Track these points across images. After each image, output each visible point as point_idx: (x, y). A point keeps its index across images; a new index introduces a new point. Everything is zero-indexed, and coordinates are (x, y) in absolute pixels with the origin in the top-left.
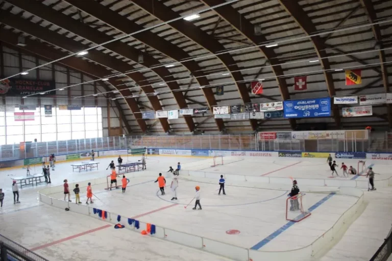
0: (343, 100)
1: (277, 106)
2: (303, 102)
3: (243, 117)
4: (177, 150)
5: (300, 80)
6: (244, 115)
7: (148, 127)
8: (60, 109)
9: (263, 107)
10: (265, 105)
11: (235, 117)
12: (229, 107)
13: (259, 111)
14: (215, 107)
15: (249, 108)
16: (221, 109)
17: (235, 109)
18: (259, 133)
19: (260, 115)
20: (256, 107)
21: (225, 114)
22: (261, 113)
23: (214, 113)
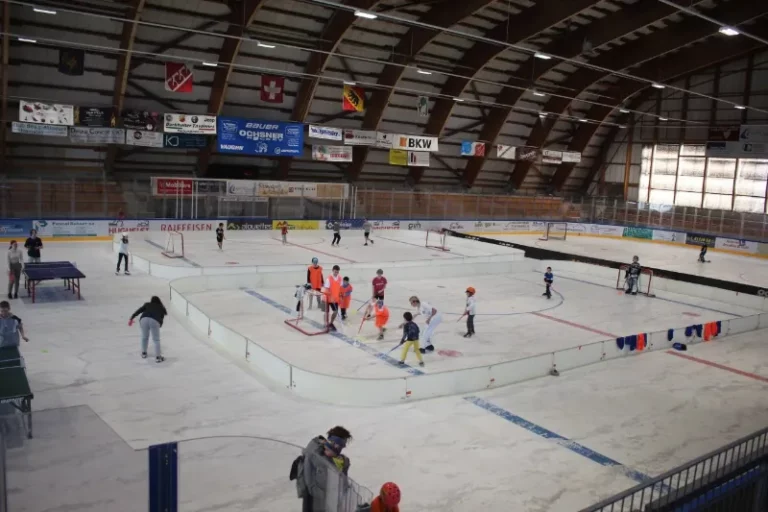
0: (322, 132)
1: (203, 124)
2: (257, 126)
3: (107, 137)
5: (273, 84)
6: (110, 135)
9: (171, 122)
10: (176, 118)
11: (85, 135)
12: (75, 109)
13: (160, 129)
14: (25, 100)
15: (134, 120)
16: (47, 109)
17: (94, 117)
18: (154, 179)
19: (153, 139)
20: (155, 119)
21: (59, 126)
22: (157, 134)
23: (22, 119)
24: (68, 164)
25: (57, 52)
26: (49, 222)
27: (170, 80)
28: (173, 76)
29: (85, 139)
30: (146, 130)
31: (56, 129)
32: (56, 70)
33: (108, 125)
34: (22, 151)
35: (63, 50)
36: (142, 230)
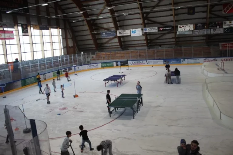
3: (204, 32)
4: (148, 61)
6: (205, 31)
7: (99, 45)
8: (34, 29)
9: (226, 24)
10: (228, 22)
11: (197, 32)
12: (194, 25)
13: (222, 27)
14: (180, 25)
15: (213, 25)
16: (186, 26)
17: (200, 26)
18: (220, 44)
19: (220, 31)
20: (220, 24)
21: (189, 31)
22: (221, 29)
23: (179, 30)
24: (194, 42)
25: (187, 9)
26: (186, 59)
27: (224, 10)
28: (225, 8)
29: (197, 33)
30: (217, 28)
31: (189, 32)
32: (187, 14)
33: (204, 28)
34: (181, 39)
35: (188, 8)
36: (215, 61)
